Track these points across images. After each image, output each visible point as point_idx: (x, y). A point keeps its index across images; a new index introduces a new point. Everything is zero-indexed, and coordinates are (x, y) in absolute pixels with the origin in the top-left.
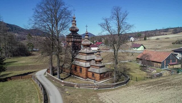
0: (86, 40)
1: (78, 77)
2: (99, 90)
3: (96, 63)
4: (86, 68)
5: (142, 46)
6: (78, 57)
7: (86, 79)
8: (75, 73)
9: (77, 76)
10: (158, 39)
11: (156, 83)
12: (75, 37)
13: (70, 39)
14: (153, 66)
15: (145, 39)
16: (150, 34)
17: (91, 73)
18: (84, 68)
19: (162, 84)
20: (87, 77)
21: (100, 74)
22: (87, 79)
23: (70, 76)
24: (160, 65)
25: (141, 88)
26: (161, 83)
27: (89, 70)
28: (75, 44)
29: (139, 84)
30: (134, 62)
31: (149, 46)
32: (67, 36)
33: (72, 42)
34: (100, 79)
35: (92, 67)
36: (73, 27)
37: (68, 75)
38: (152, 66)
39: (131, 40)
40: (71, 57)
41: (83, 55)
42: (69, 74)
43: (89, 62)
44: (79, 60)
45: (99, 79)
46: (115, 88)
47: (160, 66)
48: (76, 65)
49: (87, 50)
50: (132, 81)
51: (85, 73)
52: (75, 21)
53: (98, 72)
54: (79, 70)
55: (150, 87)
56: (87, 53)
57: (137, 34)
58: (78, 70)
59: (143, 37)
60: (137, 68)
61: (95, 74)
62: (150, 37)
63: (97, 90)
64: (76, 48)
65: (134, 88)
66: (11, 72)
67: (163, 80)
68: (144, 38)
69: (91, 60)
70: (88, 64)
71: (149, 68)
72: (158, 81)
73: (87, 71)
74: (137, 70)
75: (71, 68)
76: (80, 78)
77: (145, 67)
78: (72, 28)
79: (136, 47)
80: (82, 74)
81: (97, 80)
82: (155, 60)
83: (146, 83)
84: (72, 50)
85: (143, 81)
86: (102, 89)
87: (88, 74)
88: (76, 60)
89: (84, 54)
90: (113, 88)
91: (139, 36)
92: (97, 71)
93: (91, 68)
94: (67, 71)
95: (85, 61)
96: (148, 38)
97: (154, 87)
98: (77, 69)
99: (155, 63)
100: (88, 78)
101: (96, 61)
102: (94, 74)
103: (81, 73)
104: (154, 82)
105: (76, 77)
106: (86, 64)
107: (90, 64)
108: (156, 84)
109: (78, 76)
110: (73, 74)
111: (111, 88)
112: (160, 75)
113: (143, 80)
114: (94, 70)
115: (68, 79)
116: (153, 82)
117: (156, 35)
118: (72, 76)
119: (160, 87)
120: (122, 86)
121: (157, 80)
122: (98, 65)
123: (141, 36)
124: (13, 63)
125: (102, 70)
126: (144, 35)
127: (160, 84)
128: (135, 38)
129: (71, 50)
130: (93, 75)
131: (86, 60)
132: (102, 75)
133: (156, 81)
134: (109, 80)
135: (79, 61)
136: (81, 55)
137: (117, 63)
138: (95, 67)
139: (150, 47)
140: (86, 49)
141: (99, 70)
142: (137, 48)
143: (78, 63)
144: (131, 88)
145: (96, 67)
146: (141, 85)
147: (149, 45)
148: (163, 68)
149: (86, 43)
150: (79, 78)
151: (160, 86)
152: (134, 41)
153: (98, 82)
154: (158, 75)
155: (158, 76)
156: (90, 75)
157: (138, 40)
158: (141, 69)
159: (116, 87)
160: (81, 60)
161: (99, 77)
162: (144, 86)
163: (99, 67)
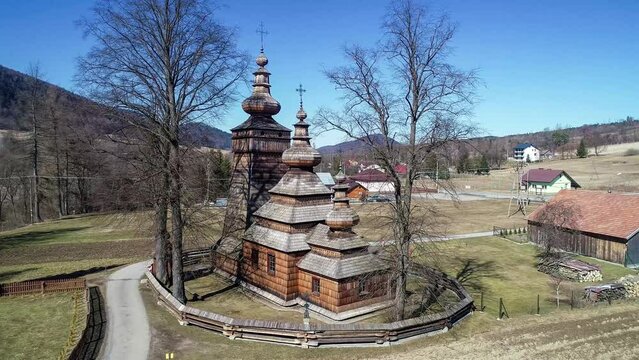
0: (297, 145)
1: (261, 293)
2: (322, 350)
3: (331, 237)
4: (289, 253)
5: (563, 177)
6: (265, 210)
7: (288, 299)
8: (253, 276)
9: (258, 286)
10: (631, 153)
11: (588, 328)
12: (262, 134)
13: (243, 141)
14: (593, 253)
15: (582, 154)
16: (603, 135)
17: (309, 277)
18: (283, 256)
19: (619, 331)
20: (293, 292)
21: (341, 281)
22: (294, 302)
23: (237, 285)
24: (621, 249)
25: (512, 349)
26: (611, 328)
27: (304, 263)
28: (262, 161)
29: (509, 329)
30: (517, 236)
31: (595, 177)
32: (233, 131)
33: (248, 152)
34: (340, 304)
35: (315, 252)
36: (257, 98)
37: (231, 281)
38: (589, 252)
39: (525, 160)
40: (245, 213)
41: (283, 203)
42: (234, 279)
43: (306, 232)
44: (267, 222)
45: (336, 301)
46: (397, 343)
47: (623, 255)
48: (257, 244)
49: (298, 184)
50: (481, 315)
51: (286, 276)
52: (267, 75)
53: (333, 274)
54: (266, 263)
55: (557, 345)
56: (296, 197)
57: (549, 137)
58: (263, 261)
59: (572, 149)
60: (522, 261)
61: (322, 280)
62: (602, 148)
63: (312, 351)
64: (265, 175)
65: (484, 344)
66: (34, 266)
67: (625, 314)
68: (576, 151)
69: (314, 224)
70: (300, 241)
71: (572, 263)
72: (601, 318)
73: (294, 270)
74: (522, 267)
75: (241, 256)
76: (270, 296)
77: (552, 255)
78: (251, 99)
79: (539, 183)
80: (277, 280)
81: (329, 306)
82: (599, 229)
83: (543, 328)
84: (249, 184)
85: (530, 318)
86: (337, 346)
87: (300, 282)
88: (258, 224)
89: (288, 200)
90: (387, 344)
91: (558, 144)
92: (330, 267)
93: (311, 255)
94: (229, 265)
95: (288, 228)
96: (592, 151)
97: (575, 346)
98: (260, 261)
99: (600, 242)
100: (296, 297)
101: (332, 230)
102: (319, 280)
103: (274, 275)
104: (583, 323)
105: (255, 289)
106: (289, 240)
107: (308, 238)
108: (586, 332)
109: (263, 289)
110: (246, 281)
111: (375, 345)
112: (616, 293)
113: (532, 313)
114: (319, 263)
115: (221, 296)
116: (577, 323)
117: (625, 140)
118: (244, 285)
119: (602, 347)
120: (430, 334)
121: (595, 313)
122: (336, 244)
123: (566, 142)
124: (68, 233)
125: (351, 267)
126: (578, 139)
127: (606, 335)
128: (544, 152)
129: (246, 186)
130: (316, 282)
131: (292, 225)
132: (349, 286)
133: (591, 320)
134: (384, 306)
135: (269, 227)
136: (279, 202)
137: (407, 237)
138: (325, 252)
139: (597, 184)
140: (295, 180)
141: (340, 265)
142: (545, 184)
143: (264, 237)
144: (467, 348)
145: (330, 253)
146: (517, 332)
147: (597, 174)
148: (633, 263)
149: (296, 156)
150: (266, 294)
151: (603, 340)
152: (537, 161)
153: (333, 316)
154: (606, 290)
155: (605, 295)
156: (305, 283)
157: (555, 159)
158: (536, 266)
159: (401, 342)
160: (274, 225)
161: (337, 294)
162: (527, 341)
163: (342, 252)
